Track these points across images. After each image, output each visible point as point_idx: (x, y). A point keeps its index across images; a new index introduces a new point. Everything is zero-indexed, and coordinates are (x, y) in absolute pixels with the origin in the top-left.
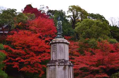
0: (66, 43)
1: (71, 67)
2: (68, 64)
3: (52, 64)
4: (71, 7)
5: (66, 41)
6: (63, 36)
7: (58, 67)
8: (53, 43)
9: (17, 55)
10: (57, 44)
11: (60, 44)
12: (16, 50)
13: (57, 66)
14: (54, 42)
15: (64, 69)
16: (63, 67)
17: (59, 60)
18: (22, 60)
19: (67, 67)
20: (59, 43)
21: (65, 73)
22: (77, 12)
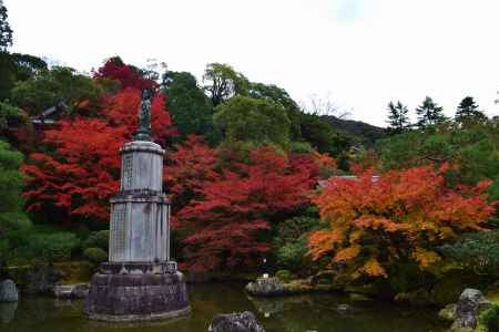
0: (156, 152)
1: (165, 207)
2: (157, 199)
3: (121, 200)
4: (210, 68)
5: (157, 147)
6: (152, 135)
7: (133, 207)
8: (125, 152)
9: (67, 177)
10: (134, 154)
11: (140, 154)
12: (65, 166)
13: (129, 206)
14: (127, 148)
15: (147, 210)
16: (143, 206)
17: (136, 191)
18: (78, 190)
19: (154, 208)
20: (138, 151)
21: (148, 221)
22: (224, 79)
